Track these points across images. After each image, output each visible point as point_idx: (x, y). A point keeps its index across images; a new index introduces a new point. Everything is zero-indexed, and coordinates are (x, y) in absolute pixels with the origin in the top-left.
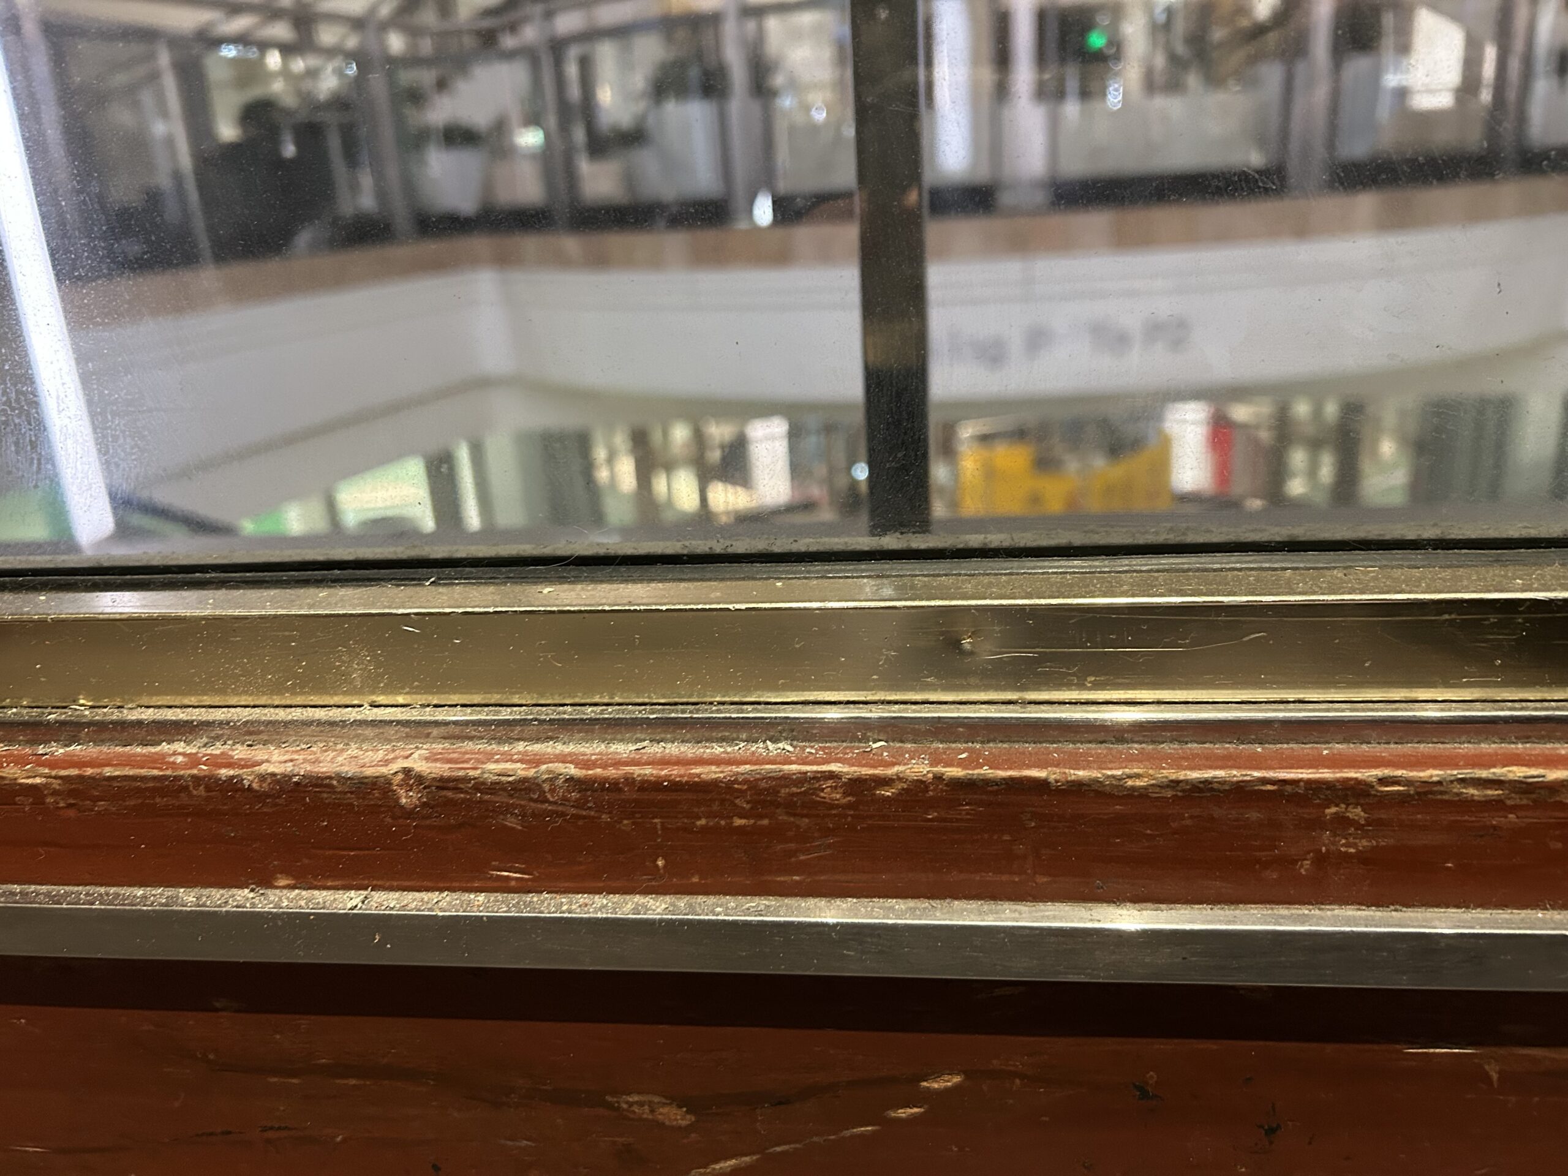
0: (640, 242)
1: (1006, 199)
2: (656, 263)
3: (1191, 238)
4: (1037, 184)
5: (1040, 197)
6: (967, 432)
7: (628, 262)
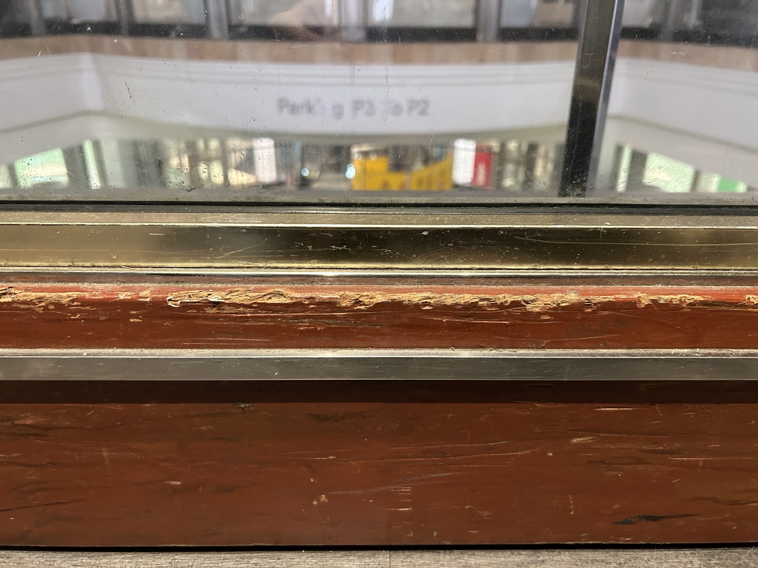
0: (162, 43)
1: (344, 34)
2: (170, 56)
3: (429, 60)
4: (358, 28)
5: (361, 35)
6: (355, 150)
7: (156, 55)
